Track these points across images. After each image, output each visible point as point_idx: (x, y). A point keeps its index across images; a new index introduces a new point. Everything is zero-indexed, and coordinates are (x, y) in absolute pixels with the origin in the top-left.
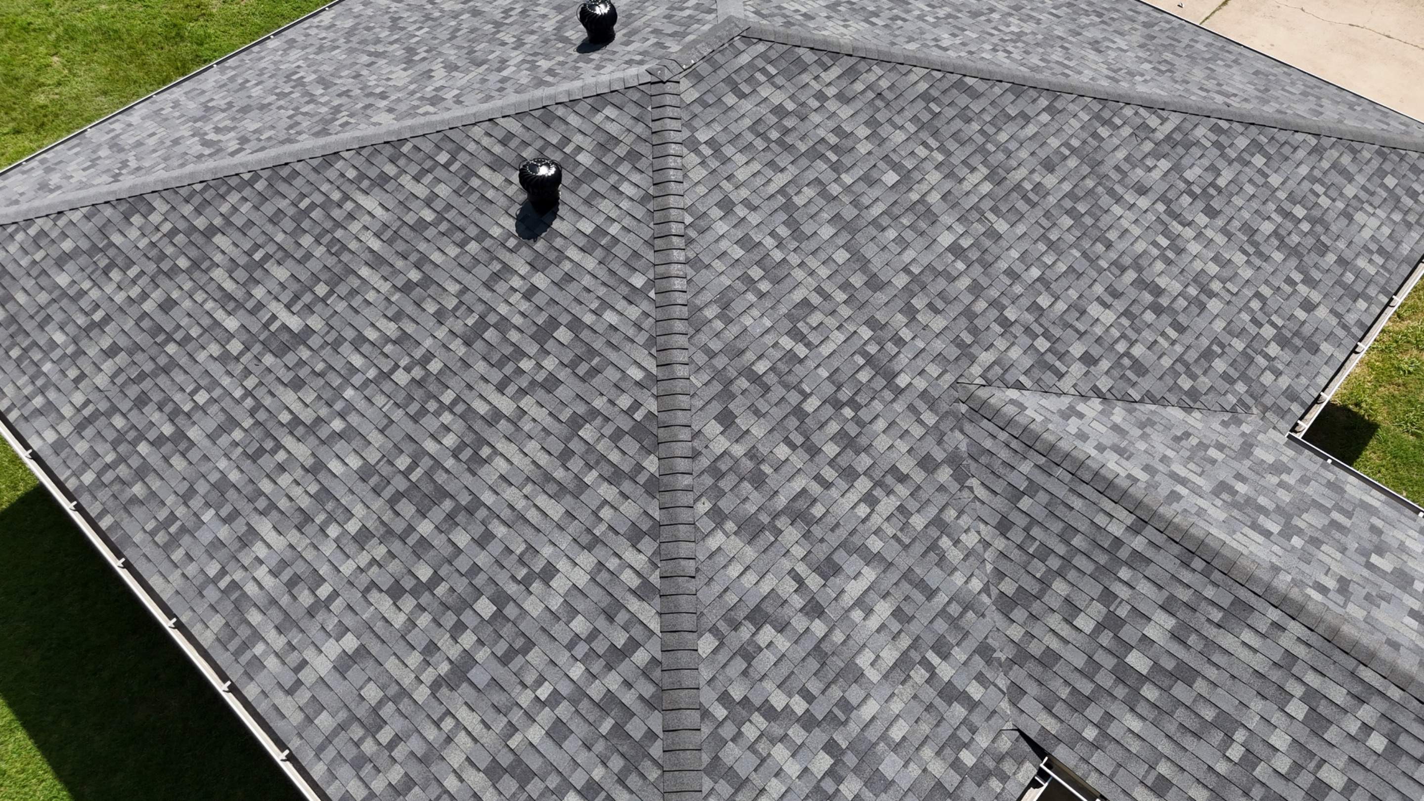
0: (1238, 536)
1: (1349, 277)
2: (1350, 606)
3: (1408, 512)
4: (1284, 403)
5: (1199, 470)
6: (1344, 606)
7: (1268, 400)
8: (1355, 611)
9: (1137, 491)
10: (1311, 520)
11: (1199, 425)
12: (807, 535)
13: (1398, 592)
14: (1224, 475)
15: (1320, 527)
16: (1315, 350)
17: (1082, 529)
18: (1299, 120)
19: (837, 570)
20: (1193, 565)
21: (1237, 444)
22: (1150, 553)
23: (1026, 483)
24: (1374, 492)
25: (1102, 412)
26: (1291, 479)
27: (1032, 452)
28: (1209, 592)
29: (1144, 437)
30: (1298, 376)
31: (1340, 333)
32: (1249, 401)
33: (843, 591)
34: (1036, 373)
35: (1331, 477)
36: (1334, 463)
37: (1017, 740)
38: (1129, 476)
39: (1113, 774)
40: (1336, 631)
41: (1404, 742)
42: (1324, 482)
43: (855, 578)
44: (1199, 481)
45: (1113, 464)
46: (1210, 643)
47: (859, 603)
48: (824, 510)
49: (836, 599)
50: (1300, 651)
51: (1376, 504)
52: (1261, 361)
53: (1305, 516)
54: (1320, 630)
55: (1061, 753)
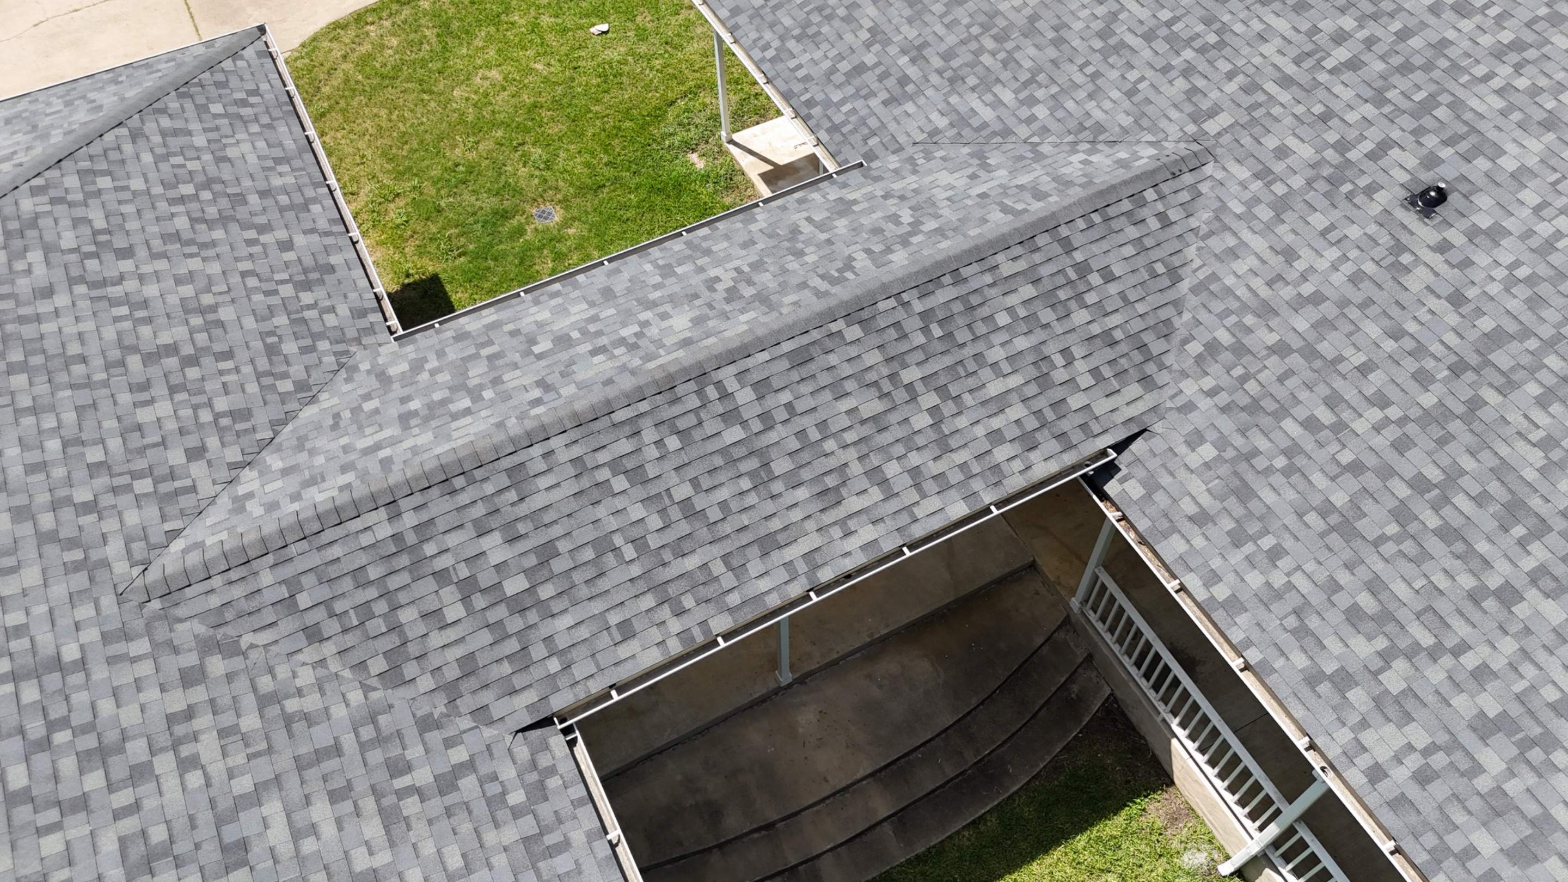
0: (455, 435)
1: (284, 199)
2: (562, 391)
3: (514, 301)
4: (363, 323)
5: (376, 427)
6: (560, 396)
7: (351, 333)
8: (568, 390)
9: (360, 491)
10: (477, 373)
11: (335, 400)
12: (179, 863)
13: (572, 352)
14: (394, 411)
15: (486, 369)
16: (332, 269)
17: (364, 561)
18: (91, 126)
19: (244, 845)
20: (458, 487)
21: (375, 383)
22: (424, 516)
23: (284, 588)
24: (485, 312)
25: (261, 474)
26: (433, 363)
27: (254, 563)
28: (489, 488)
29: (312, 453)
30: (345, 296)
31: (330, 240)
32: (341, 347)
33: (272, 850)
34: (171, 510)
35: (450, 334)
36: (440, 323)
37: (525, 739)
38: (341, 489)
39: (597, 665)
40: (575, 415)
41: (682, 424)
42: (452, 341)
43: (266, 827)
44: (387, 433)
45: (321, 496)
46: (532, 516)
47: (296, 835)
48: (163, 827)
49: (276, 862)
50: (576, 451)
51: (494, 318)
52: (309, 314)
53: (470, 374)
54: (569, 426)
55: (558, 703)
